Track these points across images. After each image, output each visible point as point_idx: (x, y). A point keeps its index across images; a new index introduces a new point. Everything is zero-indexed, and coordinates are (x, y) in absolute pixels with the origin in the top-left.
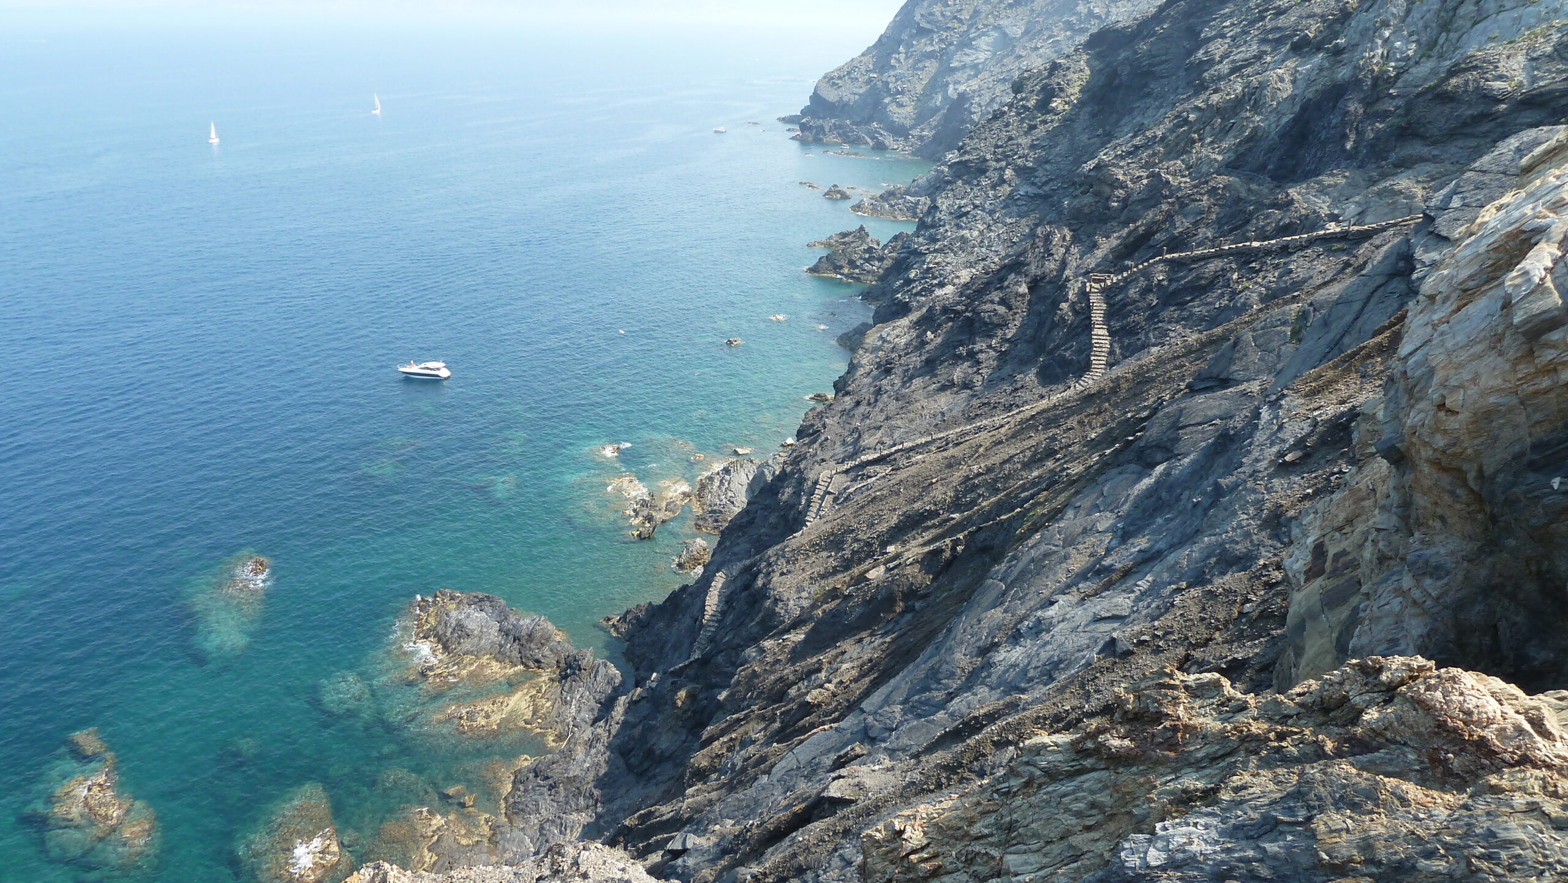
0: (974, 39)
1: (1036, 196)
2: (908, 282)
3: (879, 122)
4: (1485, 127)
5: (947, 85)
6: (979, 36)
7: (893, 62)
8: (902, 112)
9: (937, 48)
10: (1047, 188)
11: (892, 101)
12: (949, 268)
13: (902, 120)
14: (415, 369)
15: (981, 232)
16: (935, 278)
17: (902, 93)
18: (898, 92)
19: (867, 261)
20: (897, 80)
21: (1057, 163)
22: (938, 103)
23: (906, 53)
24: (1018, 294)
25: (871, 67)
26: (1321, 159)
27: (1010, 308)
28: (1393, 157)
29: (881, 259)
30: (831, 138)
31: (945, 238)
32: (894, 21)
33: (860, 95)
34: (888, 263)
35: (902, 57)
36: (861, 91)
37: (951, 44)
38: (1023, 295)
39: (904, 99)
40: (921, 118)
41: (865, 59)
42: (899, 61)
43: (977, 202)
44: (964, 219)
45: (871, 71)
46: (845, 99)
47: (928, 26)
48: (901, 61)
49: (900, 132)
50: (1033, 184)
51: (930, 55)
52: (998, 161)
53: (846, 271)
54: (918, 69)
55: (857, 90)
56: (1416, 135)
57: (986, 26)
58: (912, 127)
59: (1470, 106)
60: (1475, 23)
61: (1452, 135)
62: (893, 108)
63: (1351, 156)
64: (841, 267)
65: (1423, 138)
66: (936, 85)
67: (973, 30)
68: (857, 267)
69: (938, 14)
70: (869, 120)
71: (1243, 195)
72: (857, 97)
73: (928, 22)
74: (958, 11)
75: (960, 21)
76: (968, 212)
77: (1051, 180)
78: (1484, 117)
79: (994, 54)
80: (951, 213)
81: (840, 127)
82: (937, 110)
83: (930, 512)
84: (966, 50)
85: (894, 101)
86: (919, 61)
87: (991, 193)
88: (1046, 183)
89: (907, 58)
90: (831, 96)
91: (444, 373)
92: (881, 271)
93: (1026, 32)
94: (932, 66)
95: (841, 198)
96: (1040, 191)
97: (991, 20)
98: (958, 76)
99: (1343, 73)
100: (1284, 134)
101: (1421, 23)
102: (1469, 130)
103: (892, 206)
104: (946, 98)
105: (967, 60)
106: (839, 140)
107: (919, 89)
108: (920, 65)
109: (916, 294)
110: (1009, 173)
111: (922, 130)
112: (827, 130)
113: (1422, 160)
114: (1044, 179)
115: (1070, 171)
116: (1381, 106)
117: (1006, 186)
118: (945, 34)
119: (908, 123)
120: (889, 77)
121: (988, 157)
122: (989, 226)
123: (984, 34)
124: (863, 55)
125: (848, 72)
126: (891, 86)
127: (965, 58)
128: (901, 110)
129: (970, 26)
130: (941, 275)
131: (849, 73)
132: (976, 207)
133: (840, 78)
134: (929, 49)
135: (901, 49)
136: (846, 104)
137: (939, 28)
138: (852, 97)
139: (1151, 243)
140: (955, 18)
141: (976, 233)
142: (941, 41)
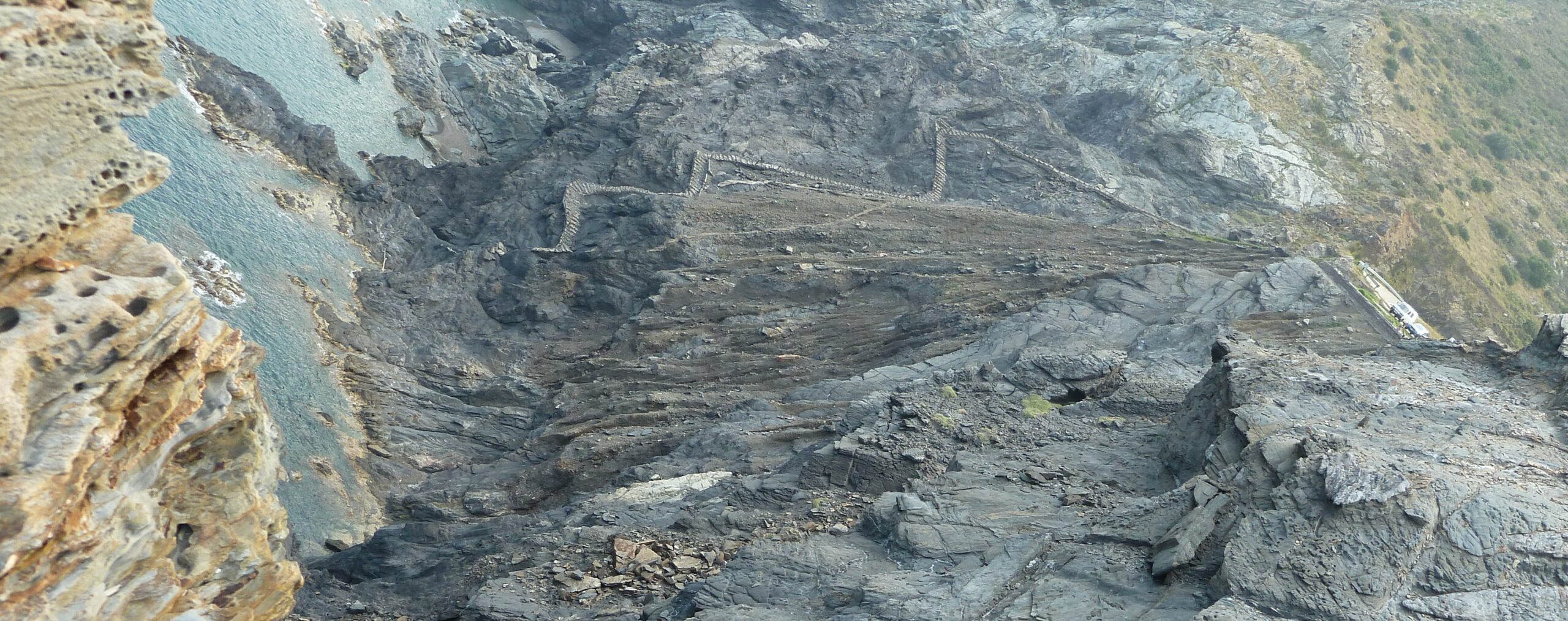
4: (1193, 181)
24: (873, 94)
26: (1100, 135)
27: (865, 102)
28: (1140, 164)
38: (876, 97)
56: (1157, 159)
59: (1190, 164)
60: (1206, 111)
61: (1175, 173)
63: (1118, 146)
65: (1160, 164)
71: (1048, 126)
78: (1193, 174)
83: (825, 237)
99: (1131, 87)
100: (1083, 100)
101: (1181, 88)
102: (1184, 176)
113: (1156, 177)
116: (1145, 126)
139: (984, 121)
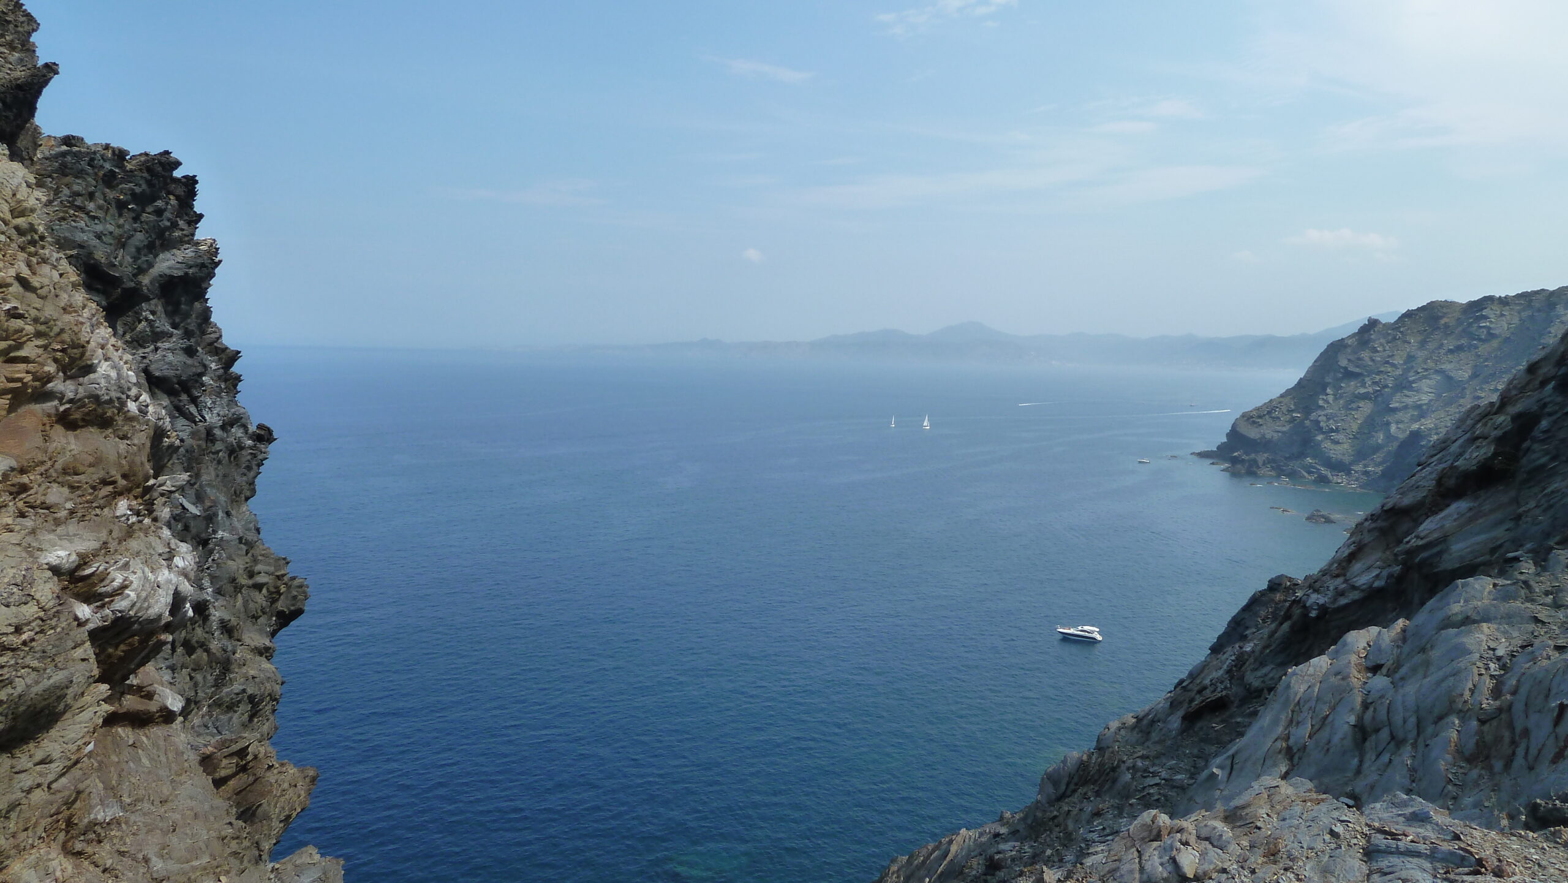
0: (1414, 382)
3: (1314, 457)
5: (1388, 424)
6: (1420, 379)
7: (1321, 403)
8: (1341, 449)
9: (1370, 390)
11: (1326, 438)
13: (1340, 457)
14: (1072, 631)
17: (1337, 431)
18: (1332, 431)
20: (1328, 419)
22: (1380, 441)
23: (1335, 395)
25: (1293, 407)
30: (1265, 471)
32: (1314, 365)
33: (1283, 433)
35: (1331, 398)
36: (1284, 429)
37: (1386, 386)
39: (1340, 437)
40: (1361, 455)
41: (1286, 400)
42: (1327, 402)
45: (1292, 411)
46: (1268, 436)
47: (1357, 370)
48: (1329, 403)
49: (1339, 467)
51: (1365, 397)
54: (1352, 409)
55: (1279, 428)
57: (1426, 370)
58: (1352, 463)
62: (1327, 445)
66: (1370, 425)
67: (1412, 374)
69: (1367, 359)
70: (1301, 455)
72: (1280, 434)
73: (1358, 367)
74: (1389, 356)
75: (1393, 365)
79: (1439, 396)
81: (1274, 461)
82: (1377, 448)
84: (1406, 392)
85: (1328, 438)
86: (1352, 402)
89: (1335, 399)
90: (1253, 433)
91: (1099, 638)
93: (1474, 376)
94: (1366, 408)
95: (1325, 522)
97: (1430, 362)
98: (1399, 415)
104: (1389, 437)
105: (1409, 401)
106: (1273, 473)
107: (1355, 427)
108: (1354, 406)
111: (1366, 466)
112: (1260, 464)
118: (1378, 377)
119: (1347, 459)
120: (1319, 415)
123: (1425, 377)
124: (1282, 396)
125: (1268, 411)
126: (1322, 424)
127: (1405, 399)
128: (1338, 447)
129: (1407, 370)
131: (1269, 413)
133: (1260, 417)
134: (1362, 391)
135: (1329, 391)
136: (1269, 441)
137: (1370, 373)
138: (1275, 435)
140: (1387, 362)
142: (1374, 383)
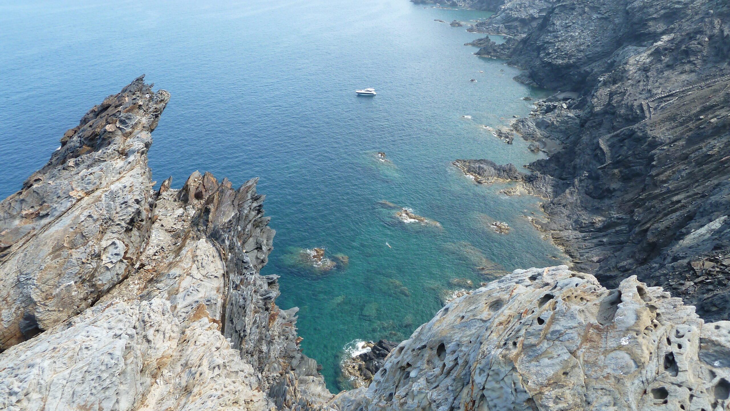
1: (602, 18)
2: (549, 54)
10: (606, 15)
12: (568, 48)
14: (363, 91)
15: (579, 33)
16: (563, 52)
19: (502, 49)
21: (609, 4)
24: (705, 41)
27: (703, 46)
29: (509, 49)
30: (429, 1)
31: (562, 36)
34: (511, 50)
38: (707, 41)
43: (574, 21)
44: (569, 28)
50: (599, 13)
52: (579, 4)
53: (492, 54)
64: (490, 53)
68: (498, 52)
76: (570, 26)
77: (607, 12)
80: (562, 26)
83: (715, 104)
87: (580, 17)
88: (605, 13)
92: (509, 53)
95: (458, 26)
96: (603, 16)
103: (487, 29)
106: (433, 2)
109: (554, 59)
110: (586, 9)
114: (605, 11)
115: (616, 8)
117: (586, 15)
121: (575, 3)
122: (582, 31)
130: (565, 51)
132: (574, 23)
141: (577, 34)
